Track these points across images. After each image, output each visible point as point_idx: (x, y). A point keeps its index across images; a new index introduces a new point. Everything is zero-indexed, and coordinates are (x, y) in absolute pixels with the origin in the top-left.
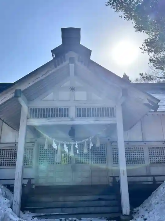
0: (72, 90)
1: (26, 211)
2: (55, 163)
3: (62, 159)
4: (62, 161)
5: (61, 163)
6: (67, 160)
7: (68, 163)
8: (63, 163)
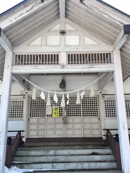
0: (63, 34)
1: (13, 167)
2: (46, 116)
3: (53, 111)
4: (53, 114)
5: (52, 116)
6: (58, 113)
7: (60, 116)
8: (54, 115)
